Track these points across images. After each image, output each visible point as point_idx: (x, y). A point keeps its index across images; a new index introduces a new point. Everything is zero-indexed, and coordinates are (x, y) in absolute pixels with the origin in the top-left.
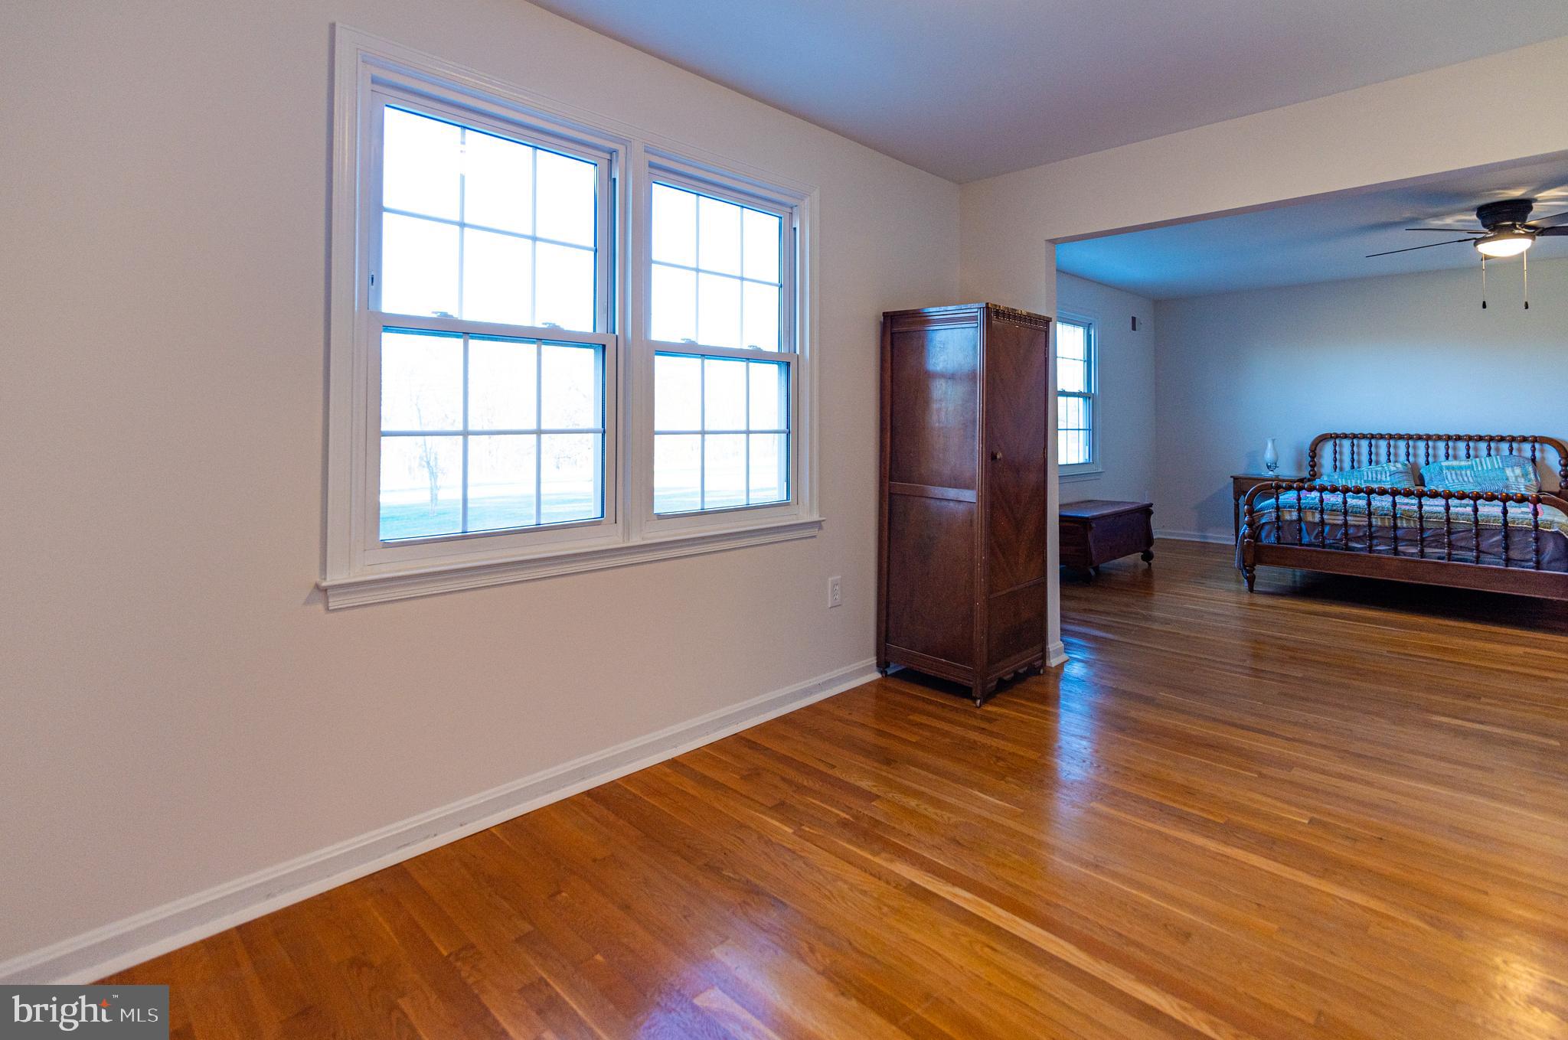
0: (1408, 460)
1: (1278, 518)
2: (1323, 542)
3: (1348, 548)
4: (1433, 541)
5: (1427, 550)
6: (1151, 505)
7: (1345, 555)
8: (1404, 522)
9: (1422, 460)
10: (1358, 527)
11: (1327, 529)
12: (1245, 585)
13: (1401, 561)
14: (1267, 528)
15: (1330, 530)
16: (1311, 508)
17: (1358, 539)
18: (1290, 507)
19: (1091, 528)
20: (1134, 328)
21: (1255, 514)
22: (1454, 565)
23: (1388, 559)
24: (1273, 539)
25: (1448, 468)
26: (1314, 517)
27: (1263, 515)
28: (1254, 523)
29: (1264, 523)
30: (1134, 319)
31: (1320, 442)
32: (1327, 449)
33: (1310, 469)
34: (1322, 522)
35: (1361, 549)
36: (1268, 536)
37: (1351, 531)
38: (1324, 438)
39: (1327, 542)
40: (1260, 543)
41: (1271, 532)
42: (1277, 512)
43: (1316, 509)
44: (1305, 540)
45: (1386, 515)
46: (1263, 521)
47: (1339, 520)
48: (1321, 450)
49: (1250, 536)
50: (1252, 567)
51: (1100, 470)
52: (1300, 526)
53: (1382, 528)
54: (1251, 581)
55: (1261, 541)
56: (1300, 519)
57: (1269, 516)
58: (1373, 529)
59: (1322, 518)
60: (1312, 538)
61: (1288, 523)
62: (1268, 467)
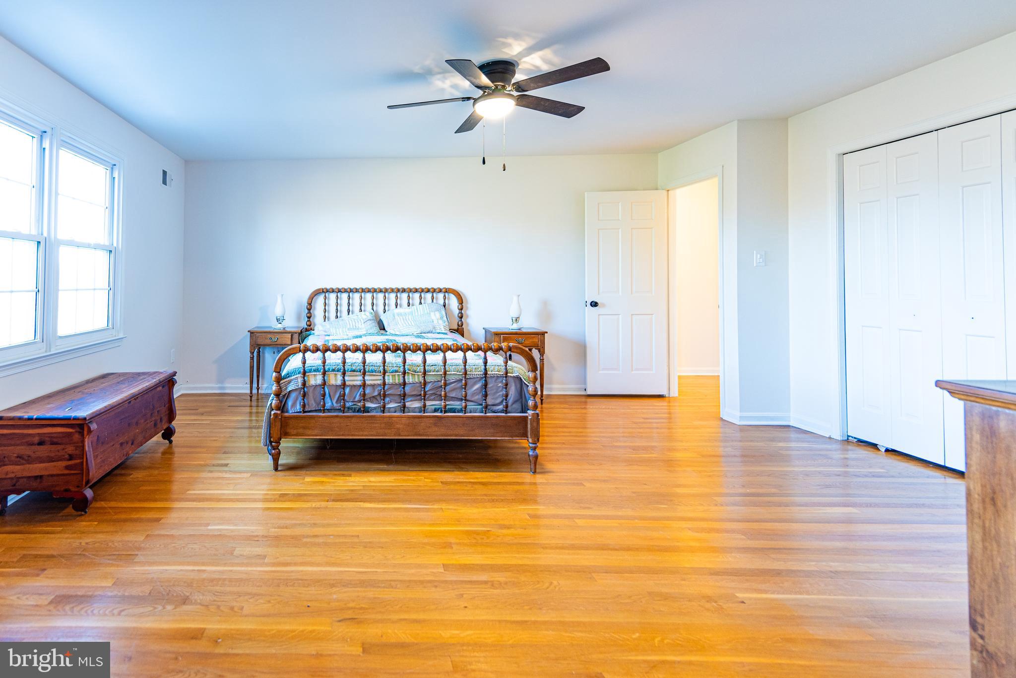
0: (373, 309)
1: (304, 384)
2: (344, 406)
3: (366, 410)
4: (432, 394)
5: (428, 403)
6: (175, 374)
7: (363, 417)
8: (410, 377)
9: (380, 309)
10: (373, 386)
11: (347, 390)
12: (270, 461)
13: (409, 417)
14: (293, 395)
15: (350, 391)
16: (333, 370)
17: (373, 399)
18: (315, 371)
19: (90, 431)
20: (165, 182)
21: (282, 382)
22: (448, 417)
23: (398, 417)
24: (298, 407)
25: (398, 315)
26: (336, 380)
27: (290, 382)
28: (281, 392)
29: (290, 392)
30: (165, 173)
31: (315, 296)
32: (320, 301)
33: (307, 319)
34: (344, 385)
35: (375, 408)
36: (294, 404)
37: (368, 391)
38: (317, 293)
39: (348, 405)
40: (286, 414)
41: (297, 399)
42: (304, 378)
43: (338, 371)
44: (328, 405)
45: (396, 371)
46: (290, 389)
47: (357, 380)
48: (315, 302)
49: (278, 408)
50: (278, 443)
51: (121, 336)
52: (324, 391)
53: (393, 385)
54: (276, 458)
55: (287, 412)
56: (324, 383)
57: (295, 384)
58: (386, 387)
59: (344, 380)
60: (334, 402)
61: (313, 387)
62: (278, 320)
